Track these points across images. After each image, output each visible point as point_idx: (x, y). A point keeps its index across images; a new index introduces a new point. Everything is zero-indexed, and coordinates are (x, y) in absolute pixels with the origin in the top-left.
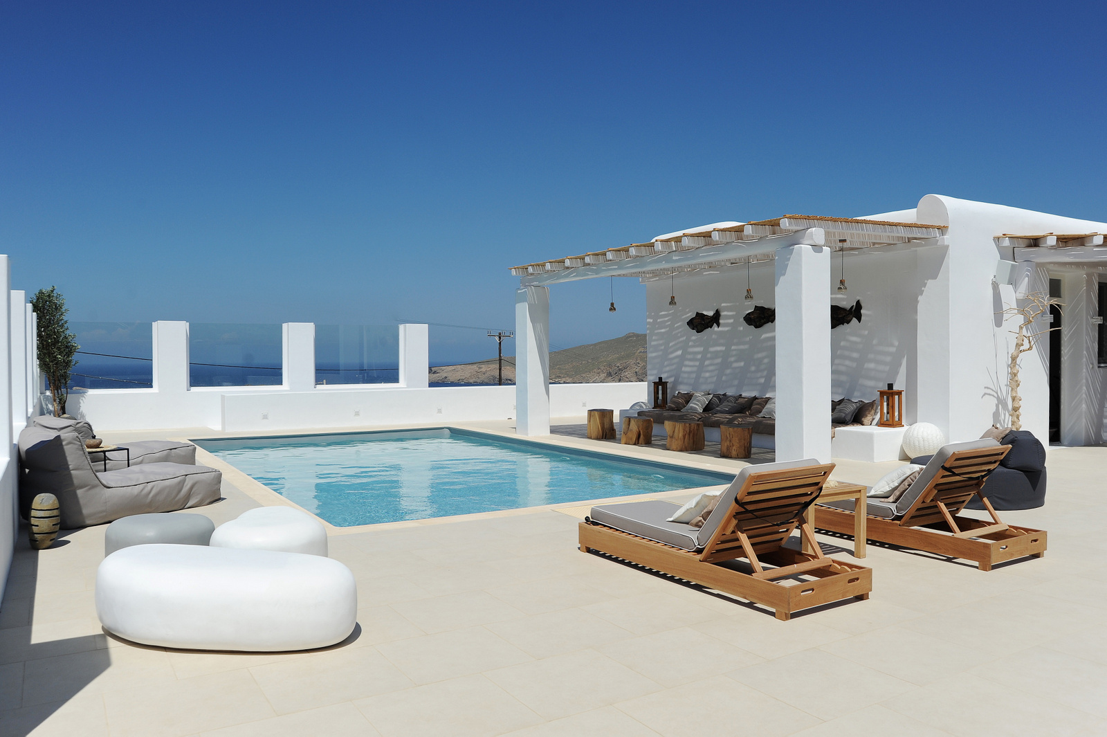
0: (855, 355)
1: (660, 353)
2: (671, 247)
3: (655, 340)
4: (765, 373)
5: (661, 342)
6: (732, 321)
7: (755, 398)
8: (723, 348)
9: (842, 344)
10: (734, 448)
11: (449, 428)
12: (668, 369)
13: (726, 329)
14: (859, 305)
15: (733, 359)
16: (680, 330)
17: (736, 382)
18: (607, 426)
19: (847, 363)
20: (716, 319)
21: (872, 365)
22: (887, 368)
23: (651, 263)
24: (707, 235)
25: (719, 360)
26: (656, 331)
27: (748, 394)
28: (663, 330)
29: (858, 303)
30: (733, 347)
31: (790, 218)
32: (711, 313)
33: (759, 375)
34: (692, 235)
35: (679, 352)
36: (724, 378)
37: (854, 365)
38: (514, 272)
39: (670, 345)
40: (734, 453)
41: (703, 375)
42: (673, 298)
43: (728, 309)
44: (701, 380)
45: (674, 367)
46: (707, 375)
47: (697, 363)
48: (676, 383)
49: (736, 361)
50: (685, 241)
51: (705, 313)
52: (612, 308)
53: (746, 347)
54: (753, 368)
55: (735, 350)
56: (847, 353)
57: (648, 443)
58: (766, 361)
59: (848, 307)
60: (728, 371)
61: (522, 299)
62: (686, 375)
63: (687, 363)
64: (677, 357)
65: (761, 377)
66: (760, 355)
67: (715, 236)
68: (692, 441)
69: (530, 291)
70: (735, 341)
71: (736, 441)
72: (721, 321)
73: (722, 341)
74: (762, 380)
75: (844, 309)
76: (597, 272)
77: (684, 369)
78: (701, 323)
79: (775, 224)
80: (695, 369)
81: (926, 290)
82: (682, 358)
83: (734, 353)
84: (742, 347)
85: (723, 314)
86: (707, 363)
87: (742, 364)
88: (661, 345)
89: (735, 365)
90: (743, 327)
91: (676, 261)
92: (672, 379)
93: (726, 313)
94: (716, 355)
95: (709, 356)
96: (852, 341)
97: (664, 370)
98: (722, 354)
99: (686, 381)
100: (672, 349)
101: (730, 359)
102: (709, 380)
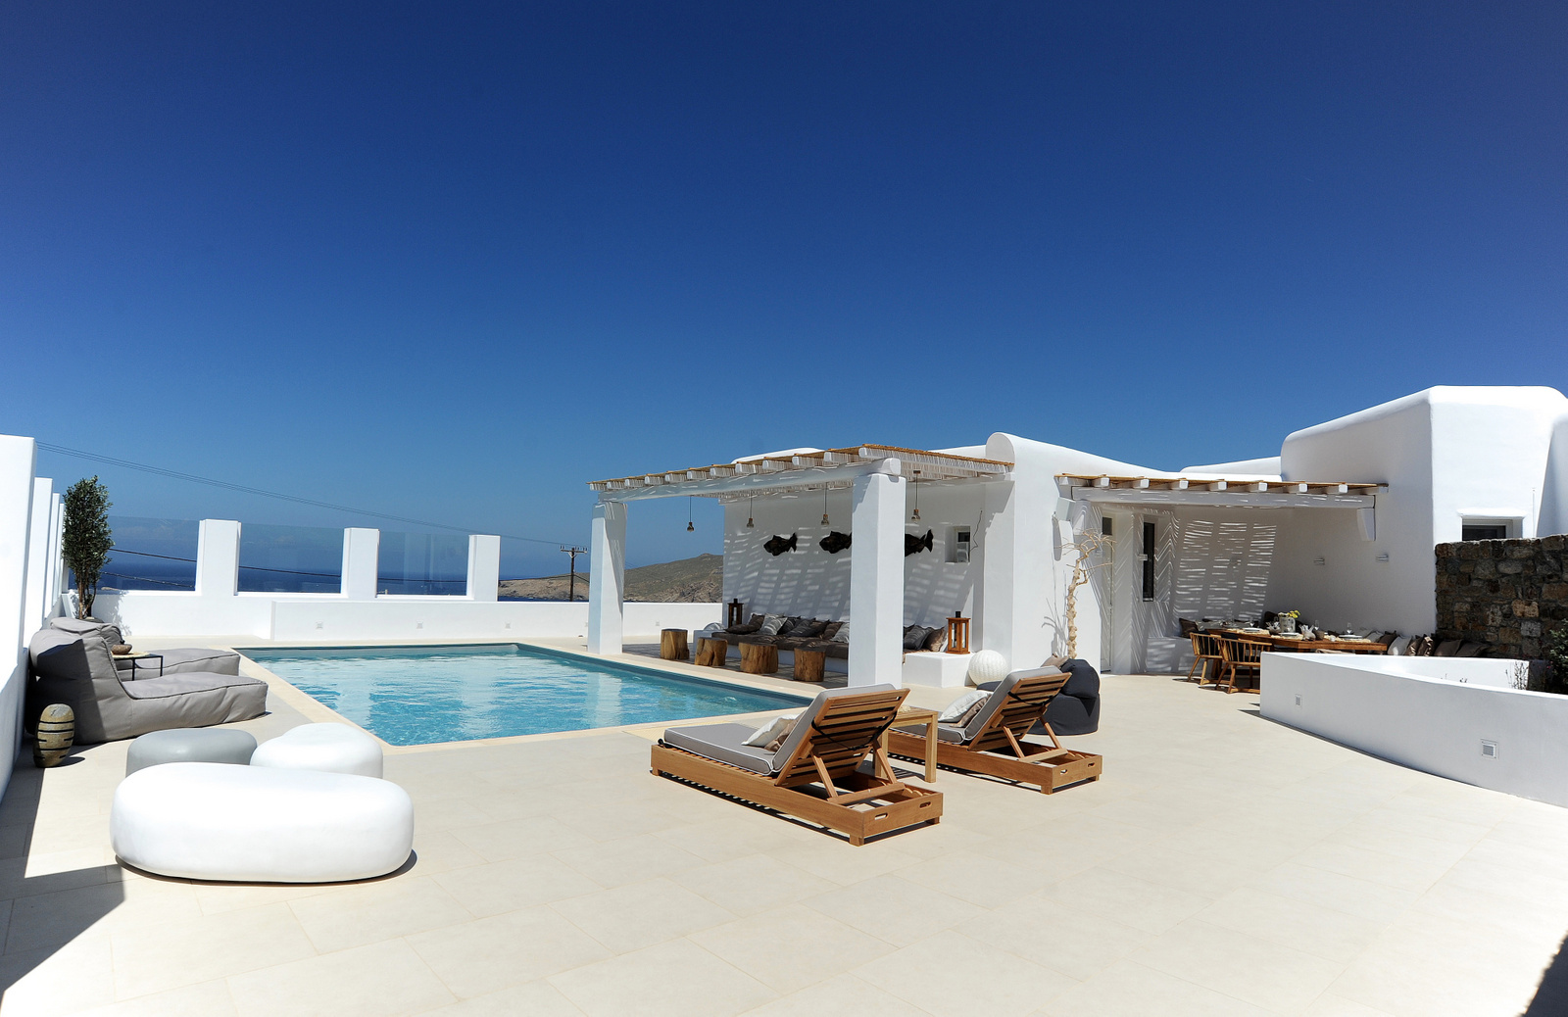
0: (926, 582)
1: (737, 574)
2: (751, 469)
3: (731, 561)
4: (839, 597)
5: (738, 563)
6: (808, 545)
7: (828, 622)
8: (799, 571)
9: (914, 570)
10: (808, 671)
11: (517, 644)
12: (743, 590)
13: (803, 552)
14: (930, 535)
15: (808, 582)
16: (757, 551)
17: (811, 605)
18: (680, 646)
19: (918, 589)
20: (792, 543)
21: (942, 592)
22: (956, 596)
23: (731, 484)
24: (788, 460)
25: (795, 583)
26: (733, 552)
27: (821, 618)
28: (740, 552)
29: (930, 532)
30: (809, 571)
31: (868, 447)
32: (787, 537)
33: (833, 598)
34: (773, 459)
35: (756, 574)
36: (798, 601)
37: (925, 591)
38: (592, 487)
39: (747, 565)
40: (807, 676)
41: (778, 597)
42: (751, 520)
43: (805, 533)
44: (776, 602)
45: (750, 588)
46: (783, 597)
47: (773, 585)
48: (751, 604)
49: (811, 584)
50: (766, 465)
51: (782, 536)
52: (690, 528)
53: (822, 570)
54: (828, 592)
55: (811, 573)
56: (918, 580)
57: (722, 664)
58: (840, 585)
59: (920, 536)
60: (803, 594)
61: (600, 514)
62: (761, 597)
63: (762, 584)
64: (753, 578)
65: (836, 601)
66: (835, 579)
67: (796, 461)
68: (765, 664)
69: (608, 507)
70: (810, 564)
71: (809, 664)
72: (797, 545)
73: (798, 564)
74: (836, 604)
75: (916, 538)
76: (677, 491)
77: (759, 590)
78: (777, 546)
79: (854, 452)
80: (770, 591)
81: (992, 522)
82: (758, 579)
83: (810, 576)
84: (817, 571)
85: (799, 537)
86: (782, 585)
87: (817, 587)
88: (737, 566)
89: (810, 588)
90: (819, 551)
91: (757, 483)
92: (748, 600)
93: (802, 537)
94: (792, 577)
95: (785, 578)
96: (923, 569)
97: (740, 591)
98: (797, 577)
99: (761, 602)
100: (749, 570)
101: (805, 582)
102: (784, 602)
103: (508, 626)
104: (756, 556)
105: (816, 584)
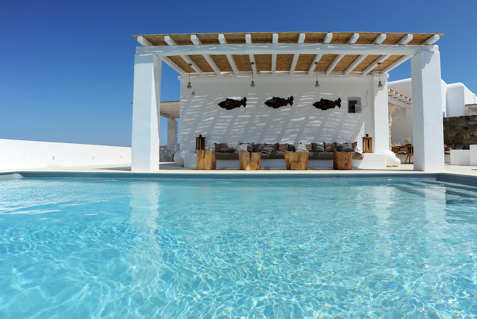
0: (338, 120)
1: (194, 119)
3: (189, 111)
4: (281, 128)
5: (195, 112)
6: (256, 102)
8: (250, 116)
9: (331, 115)
12: (201, 127)
13: (251, 106)
14: (339, 100)
15: (257, 121)
16: (213, 106)
17: (260, 133)
19: (334, 123)
20: (243, 102)
21: (347, 124)
22: (356, 125)
25: (247, 122)
26: (190, 107)
28: (197, 106)
30: (257, 116)
32: (239, 98)
33: (276, 129)
35: (212, 118)
36: (250, 131)
37: (338, 124)
39: (204, 114)
41: (232, 130)
43: (253, 96)
44: (231, 133)
45: (207, 126)
46: (236, 130)
47: (228, 124)
48: (208, 136)
49: (258, 123)
53: (267, 115)
54: (272, 126)
55: (258, 117)
56: (333, 119)
58: (281, 122)
60: (254, 128)
62: (218, 131)
63: (219, 124)
64: (209, 121)
70: (258, 112)
73: (248, 112)
74: (279, 132)
75: (330, 101)
77: (215, 127)
78: (231, 104)
80: (226, 127)
81: (378, 94)
82: (214, 123)
83: (258, 119)
84: (263, 116)
86: (235, 124)
88: (196, 114)
90: (264, 107)
92: (205, 133)
93: (251, 98)
94: (244, 119)
95: (237, 120)
96: (336, 114)
97: (197, 128)
98: (247, 119)
99: (217, 134)
100: (205, 116)
101: (254, 122)
102: (238, 133)
104: (212, 109)
105: (263, 123)
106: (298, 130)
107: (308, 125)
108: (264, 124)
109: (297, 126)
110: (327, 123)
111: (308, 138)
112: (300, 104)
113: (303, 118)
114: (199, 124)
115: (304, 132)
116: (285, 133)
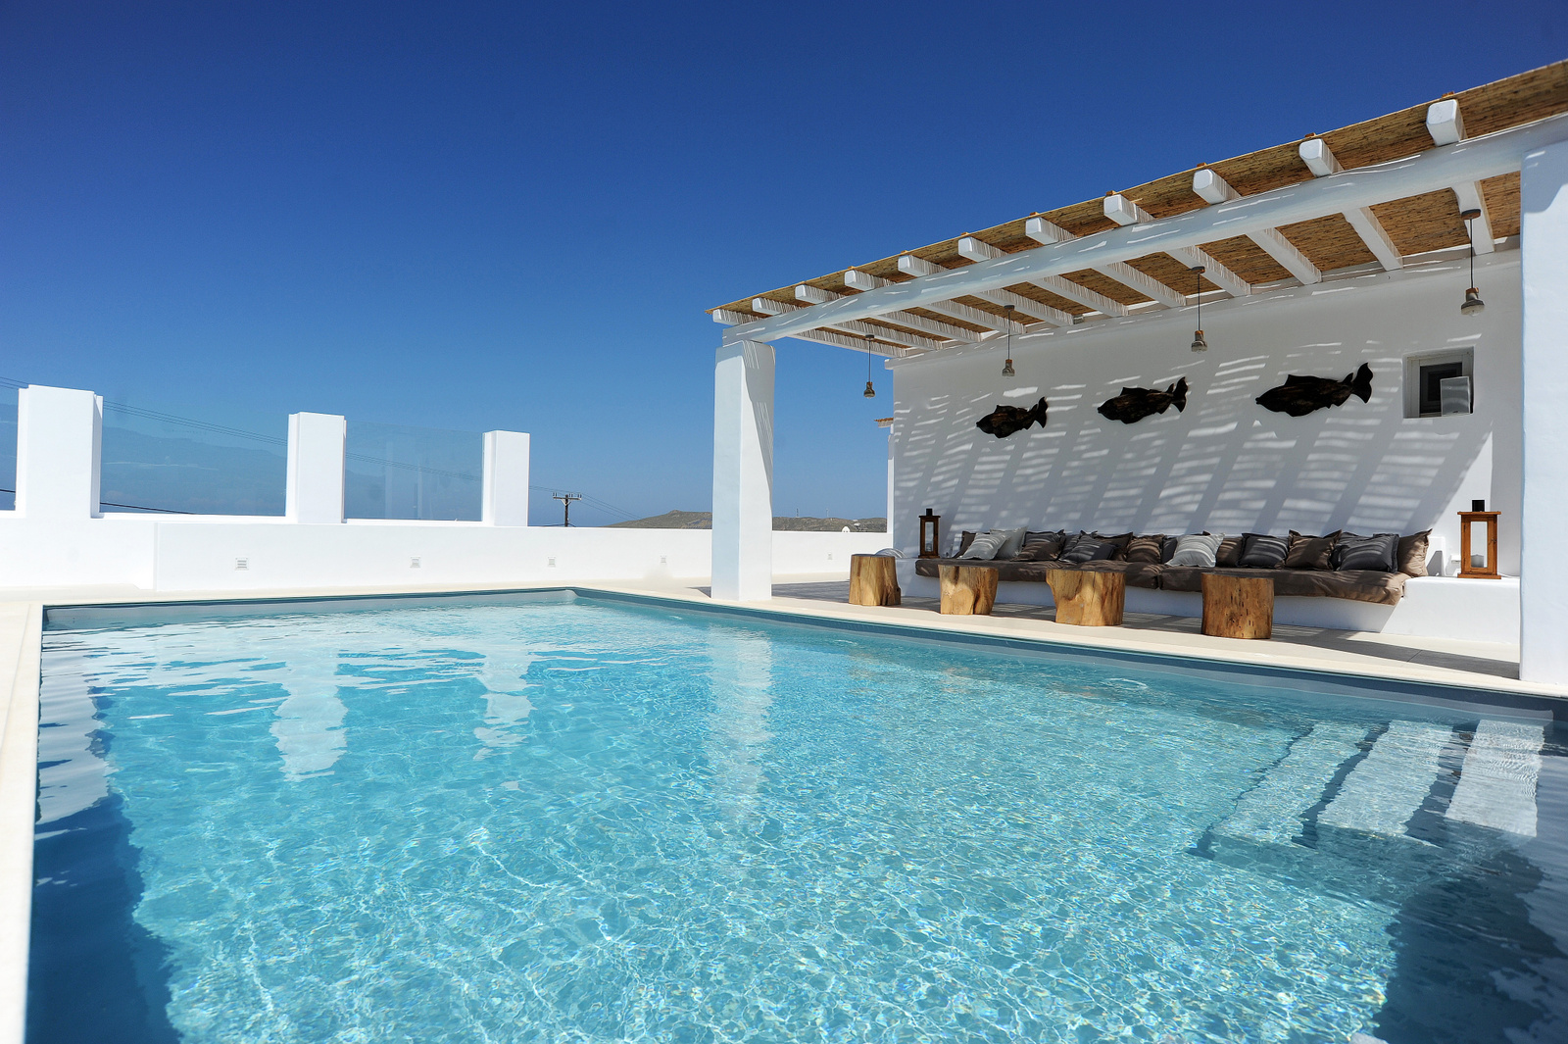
3: (915, 435)
4: (1158, 460)
5: (929, 436)
6: (1079, 396)
11: (575, 590)
12: (944, 469)
14: (1365, 373)
15: (1083, 447)
19: (1350, 435)
20: (1037, 414)
25: (1055, 451)
26: (912, 439)
28: (932, 422)
29: (1363, 369)
30: (1082, 433)
33: (1143, 464)
35: (968, 447)
36: (1065, 473)
37: (1370, 436)
42: (1009, 362)
45: (958, 465)
46: (1029, 471)
47: (1008, 457)
52: (869, 392)
54: (1129, 456)
58: (1158, 442)
60: (1075, 464)
63: (984, 459)
70: (1086, 423)
74: (1152, 471)
77: (977, 468)
78: (1005, 423)
80: (1002, 466)
83: (1086, 439)
88: (930, 440)
95: (1031, 444)
98: (1057, 442)
99: (982, 483)
100: (951, 443)
101: (1075, 449)
102: (1033, 479)
103: (552, 563)
104: (966, 423)
105: (1101, 449)
106: (1215, 461)
107: (1248, 445)
108: (1105, 452)
109: (1212, 449)
110: (1323, 434)
111: (1249, 484)
112: (1213, 388)
113: (1232, 426)
114: (939, 463)
115: (1236, 467)
116: (1173, 473)
